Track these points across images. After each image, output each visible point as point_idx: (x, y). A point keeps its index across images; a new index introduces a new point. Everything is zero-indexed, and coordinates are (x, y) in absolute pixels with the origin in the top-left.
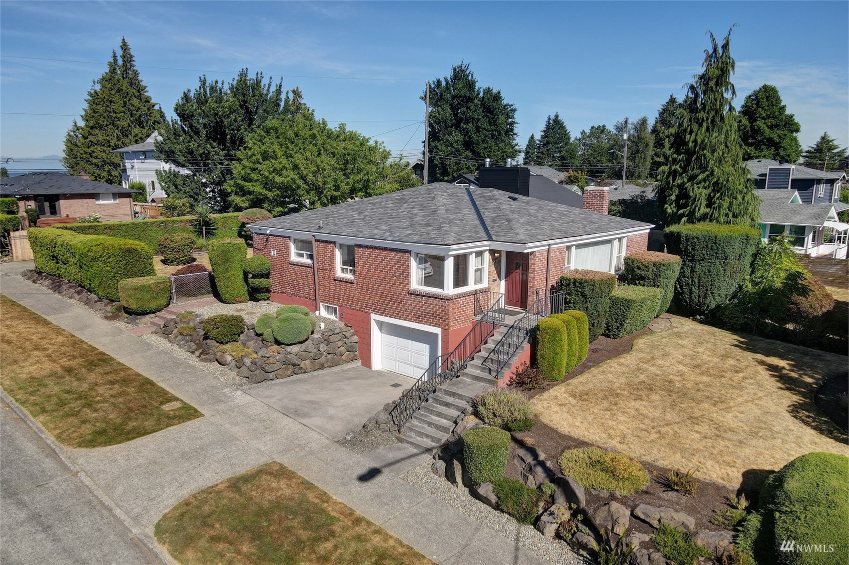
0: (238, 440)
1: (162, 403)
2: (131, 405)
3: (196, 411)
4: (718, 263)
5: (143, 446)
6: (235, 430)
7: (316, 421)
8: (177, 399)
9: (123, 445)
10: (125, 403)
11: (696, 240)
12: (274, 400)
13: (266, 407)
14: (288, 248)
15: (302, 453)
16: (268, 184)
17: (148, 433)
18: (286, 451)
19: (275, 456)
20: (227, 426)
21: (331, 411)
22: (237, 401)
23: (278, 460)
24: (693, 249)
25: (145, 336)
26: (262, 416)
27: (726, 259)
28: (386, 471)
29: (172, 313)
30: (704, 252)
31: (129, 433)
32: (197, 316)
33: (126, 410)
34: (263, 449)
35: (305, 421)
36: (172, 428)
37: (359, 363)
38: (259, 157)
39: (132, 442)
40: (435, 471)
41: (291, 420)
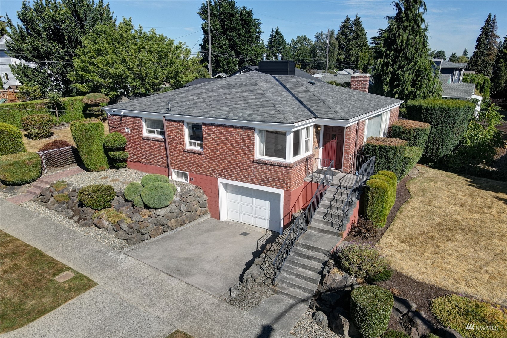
0: (137, 309)
1: (55, 275)
2: (26, 280)
3: (89, 280)
4: (448, 127)
5: (46, 327)
6: (130, 297)
7: (197, 279)
8: (68, 269)
9: (25, 328)
10: (18, 279)
11: (433, 111)
12: (155, 260)
13: (150, 269)
14: (141, 126)
15: (199, 317)
16: (103, 75)
17: (48, 311)
18: (183, 316)
19: (175, 324)
20: (122, 294)
21: (208, 267)
22: (123, 265)
23: (180, 328)
24: (431, 117)
25: (24, 205)
26: (150, 278)
27: (454, 124)
28: (276, 326)
29: (45, 183)
30: (439, 119)
31: (29, 313)
32: (69, 185)
33: (22, 287)
34: (162, 317)
35: (189, 280)
36: (69, 302)
37: (209, 216)
38: (94, 53)
39: (34, 323)
40: (320, 323)
41: (177, 281)
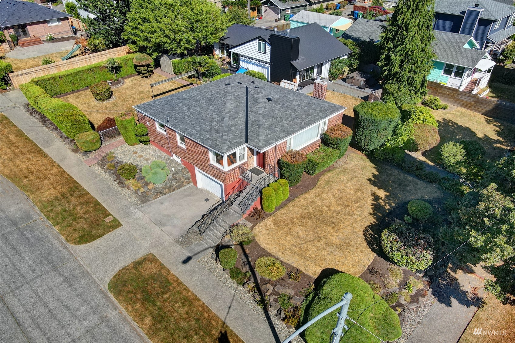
1: (104, 218)
3: (119, 223)
4: (374, 131)
7: (168, 228)
11: (365, 119)
12: (151, 215)
19: (151, 250)
20: (132, 232)
21: (176, 222)
22: (136, 215)
23: (152, 252)
25: (92, 167)
26: (146, 225)
27: (378, 130)
28: (193, 258)
29: (103, 152)
30: (369, 126)
31: (93, 237)
32: (115, 157)
33: (90, 223)
34: (146, 246)
35: (164, 229)
36: (110, 233)
37: (192, 184)
41: (158, 228)
